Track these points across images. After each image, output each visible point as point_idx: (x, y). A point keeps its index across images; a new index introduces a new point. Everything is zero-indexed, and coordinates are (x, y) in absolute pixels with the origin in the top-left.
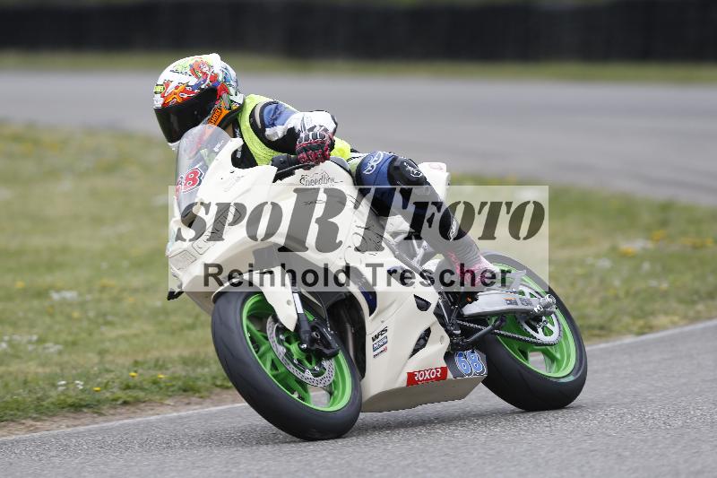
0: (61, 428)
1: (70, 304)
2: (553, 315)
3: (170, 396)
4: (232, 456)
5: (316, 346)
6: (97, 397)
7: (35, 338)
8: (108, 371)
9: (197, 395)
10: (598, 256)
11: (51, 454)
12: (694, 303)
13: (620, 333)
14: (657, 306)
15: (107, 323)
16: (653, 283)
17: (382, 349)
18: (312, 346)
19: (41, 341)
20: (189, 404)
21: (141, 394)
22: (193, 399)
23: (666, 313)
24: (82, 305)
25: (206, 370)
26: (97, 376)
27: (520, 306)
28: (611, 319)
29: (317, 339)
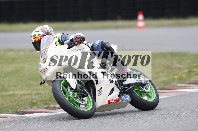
2: (148, 84)
5: (82, 93)
17: (100, 94)
18: (80, 93)
27: (139, 82)
29: (82, 91)
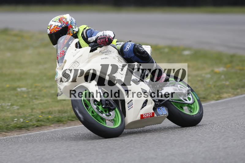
0: (15, 135)
1: (24, 92)
2: (190, 94)
3: (53, 124)
4: (70, 144)
5: (108, 106)
6: (27, 124)
7: (10, 104)
8: (32, 115)
9: (63, 123)
10: (206, 74)
11: (9, 144)
12: (237, 89)
13: (211, 100)
14: (224, 90)
15: (36, 99)
16: (224, 82)
17: (131, 107)
18: (106, 106)
19: (12, 105)
20: (59, 126)
21: (43, 123)
22: (61, 124)
23: (227, 93)
24: (28, 93)
25: (66, 114)
26: (28, 117)
28: (208, 95)
29: (108, 104)
